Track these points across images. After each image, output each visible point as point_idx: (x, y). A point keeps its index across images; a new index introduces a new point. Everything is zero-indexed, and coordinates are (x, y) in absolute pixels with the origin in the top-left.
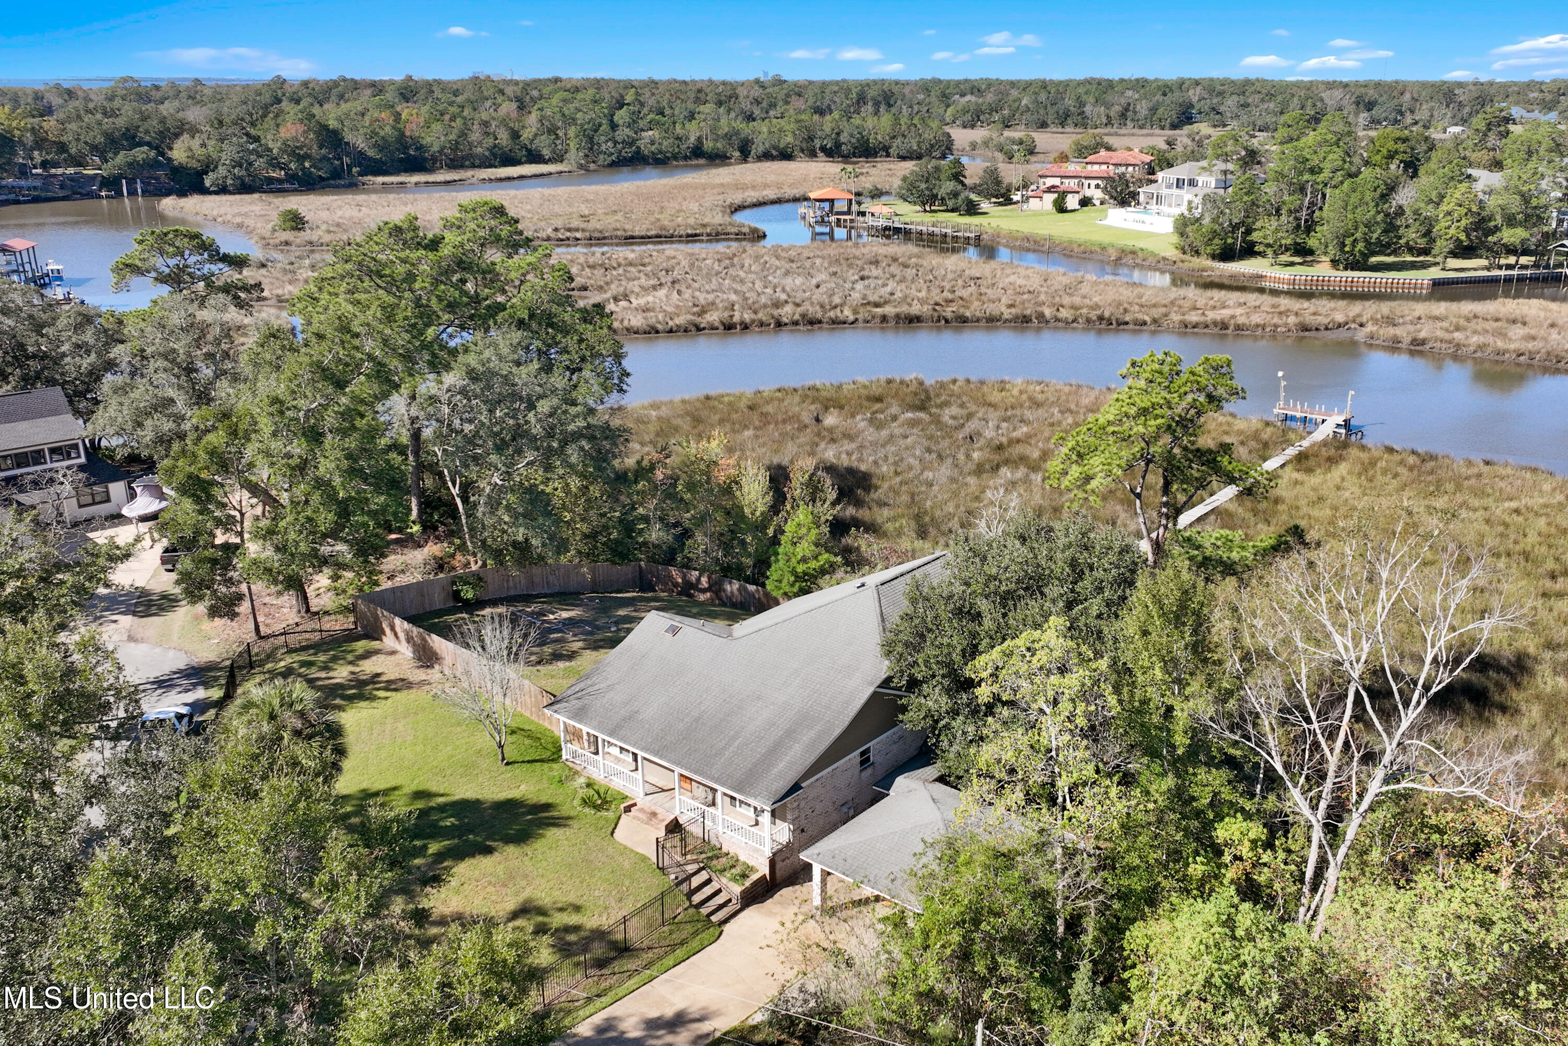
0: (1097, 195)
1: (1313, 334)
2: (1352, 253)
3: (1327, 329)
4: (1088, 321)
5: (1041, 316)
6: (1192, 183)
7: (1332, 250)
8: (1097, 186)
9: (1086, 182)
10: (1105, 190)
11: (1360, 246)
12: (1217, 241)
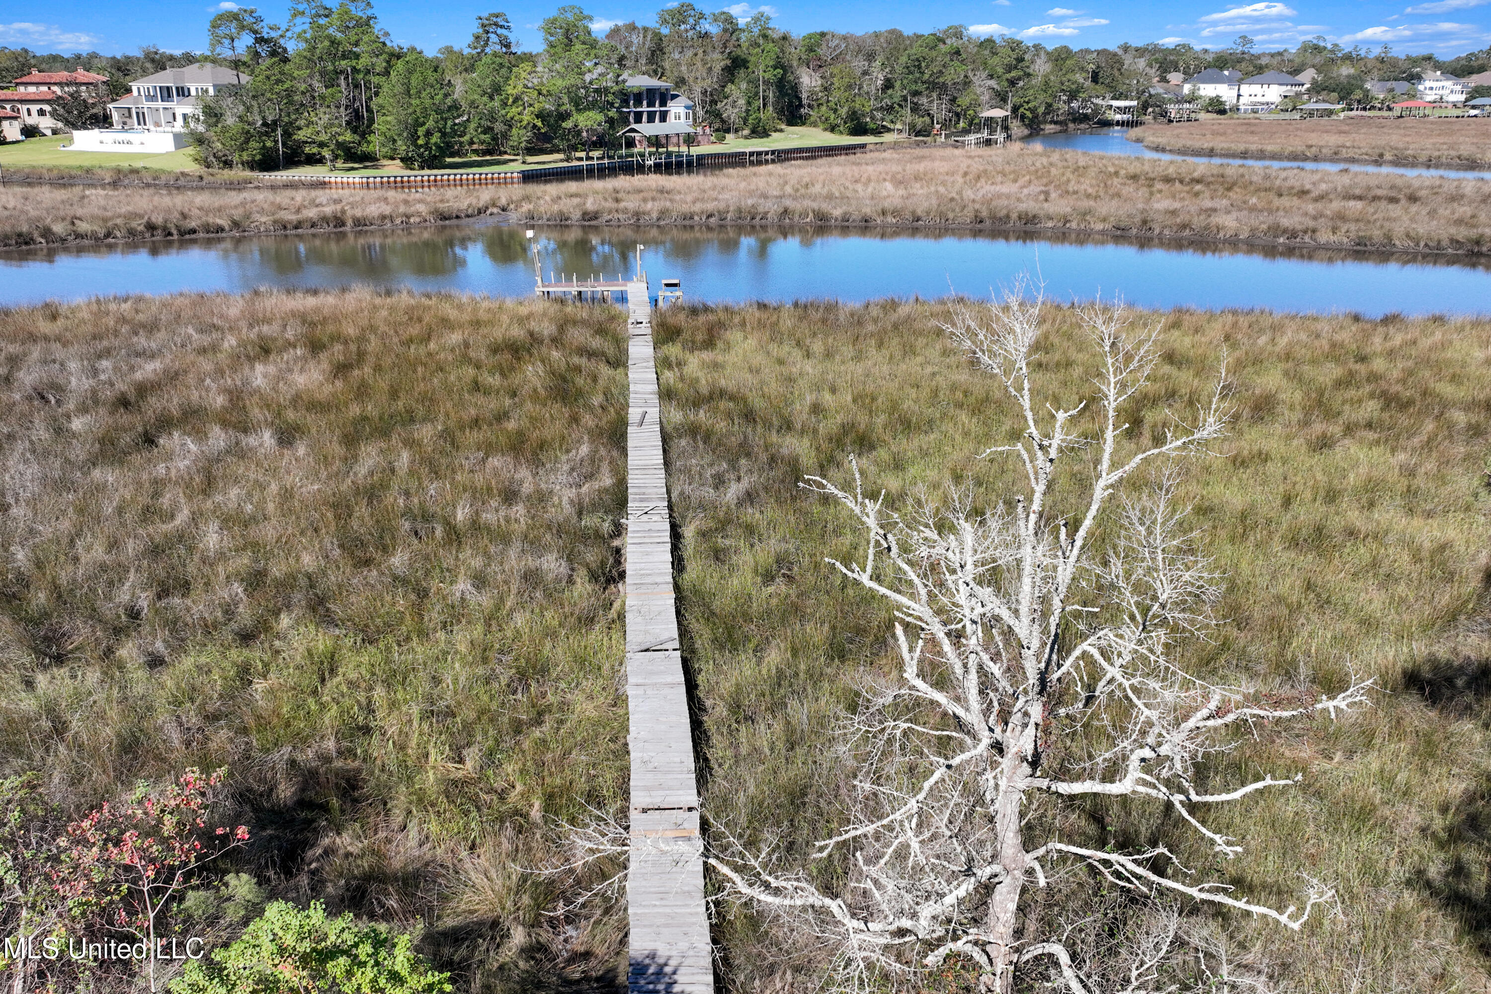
0: (46, 123)
1: (454, 222)
2: (426, 146)
3: (468, 216)
4: (132, 232)
5: (47, 233)
6: (182, 92)
7: (402, 147)
8: (41, 113)
9: (23, 108)
10: (54, 114)
11: (435, 138)
12: (253, 144)
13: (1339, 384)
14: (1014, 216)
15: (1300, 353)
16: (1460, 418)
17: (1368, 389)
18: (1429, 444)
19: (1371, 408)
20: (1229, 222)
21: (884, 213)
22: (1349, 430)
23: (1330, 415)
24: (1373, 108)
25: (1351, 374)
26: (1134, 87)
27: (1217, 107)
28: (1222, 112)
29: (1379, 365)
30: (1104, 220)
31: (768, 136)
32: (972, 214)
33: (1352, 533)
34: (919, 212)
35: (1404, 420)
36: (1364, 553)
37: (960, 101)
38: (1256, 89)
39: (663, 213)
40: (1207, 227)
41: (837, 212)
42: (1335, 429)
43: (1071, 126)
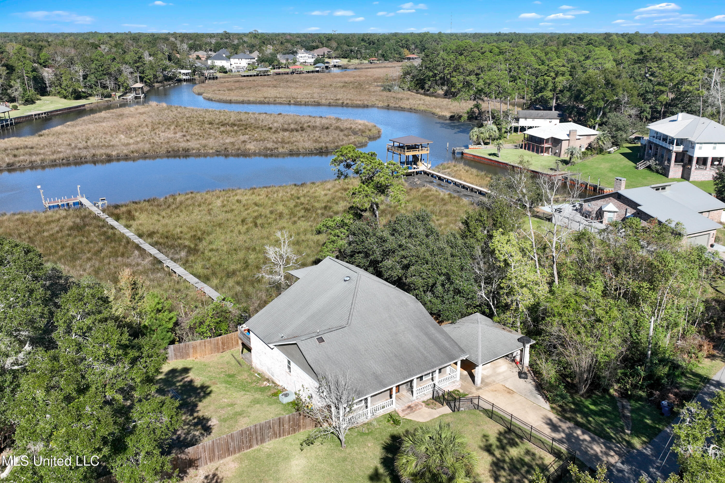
13: (295, 206)
14: (181, 149)
15: (285, 198)
16: (319, 212)
17: (301, 207)
18: (315, 219)
19: (302, 212)
20: (251, 147)
21: (133, 152)
22: (299, 218)
23: (295, 216)
24: (282, 67)
25: (297, 203)
26: (188, 64)
27: (223, 70)
28: (226, 72)
29: (302, 199)
30: (212, 149)
31: (34, 103)
32: (165, 150)
33: (303, 241)
34: (145, 150)
35: (309, 215)
36: (305, 244)
37: (119, 79)
38: (236, 60)
39: (43, 161)
40: (246, 150)
41: (114, 153)
42: (296, 219)
43: (165, 83)
